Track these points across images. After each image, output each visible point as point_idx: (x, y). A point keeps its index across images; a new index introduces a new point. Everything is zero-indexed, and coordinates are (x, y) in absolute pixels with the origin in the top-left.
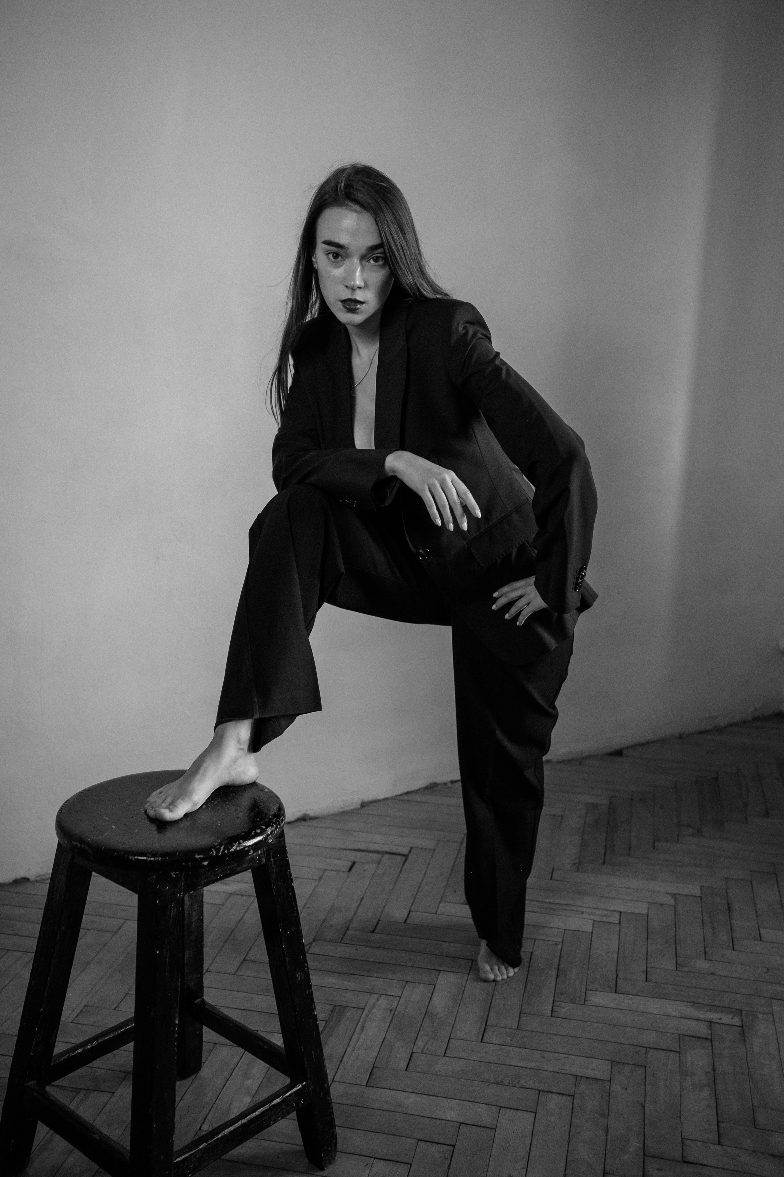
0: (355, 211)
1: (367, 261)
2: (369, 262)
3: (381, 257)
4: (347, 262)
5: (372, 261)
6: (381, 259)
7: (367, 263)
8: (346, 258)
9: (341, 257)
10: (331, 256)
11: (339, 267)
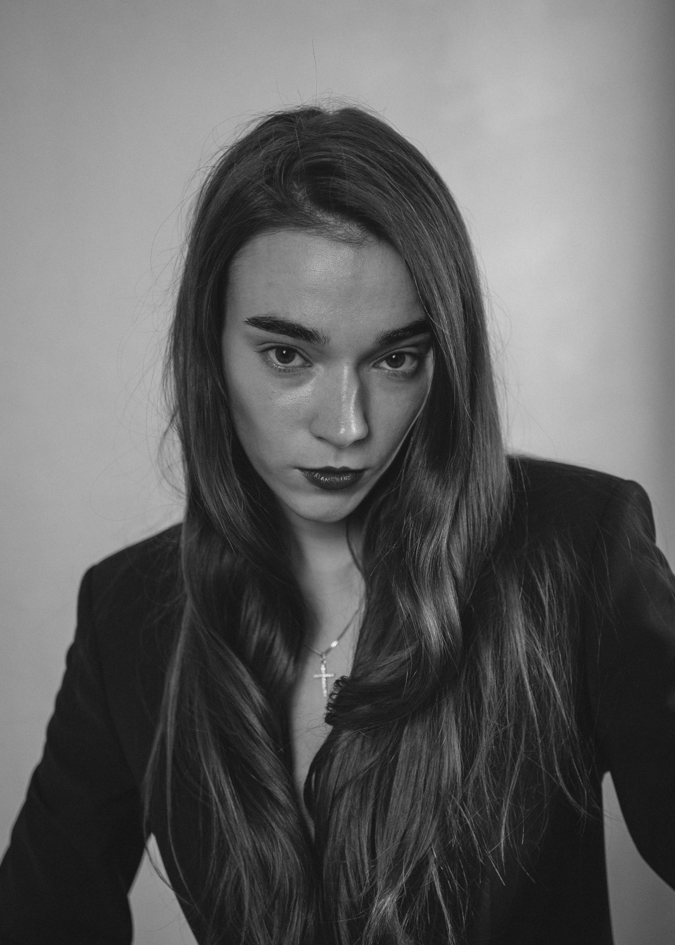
0: (348, 241)
1: (374, 366)
2: (378, 367)
3: (409, 354)
4: (319, 369)
5: (384, 365)
6: (408, 359)
7: (374, 371)
8: (318, 361)
9: (302, 356)
10: (272, 355)
11: (299, 384)
